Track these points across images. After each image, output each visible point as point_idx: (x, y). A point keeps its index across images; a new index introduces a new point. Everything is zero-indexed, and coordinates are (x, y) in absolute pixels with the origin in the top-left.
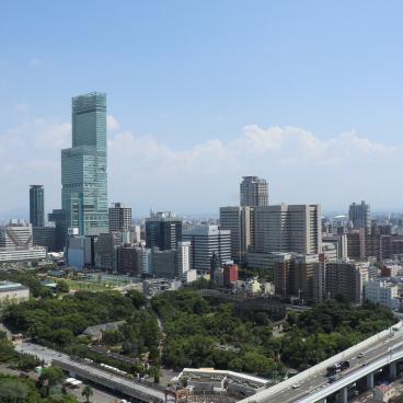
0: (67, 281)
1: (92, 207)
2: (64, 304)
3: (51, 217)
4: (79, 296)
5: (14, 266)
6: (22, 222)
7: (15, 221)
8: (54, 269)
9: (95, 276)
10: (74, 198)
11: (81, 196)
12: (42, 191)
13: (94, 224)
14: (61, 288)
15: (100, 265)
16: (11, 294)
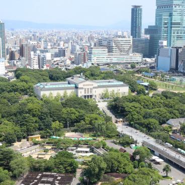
0: (156, 81)
1: (179, 24)
2: (153, 100)
3: (147, 31)
4: (165, 95)
5: (119, 67)
6: (125, 34)
7: (120, 33)
8: (147, 72)
9: (178, 79)
10: (165, 17)
11: (171, 15)
12: (141, 10)
13: (179, 37)
14: (152, 87)
15: (182, 71)
16: (116, 90)
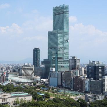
0: (49, 93)
1: (61, 58)
2: (48, 104)
3: (43, 62)
4: (55, 100)
5: (26, 85)
6: (30, 64)
7: (26, 64)
8: (43, 87)
9: (62, 91)
10: (53, 54)
11: (57, 53)
12: (39, 50)
13: (62, 66)
14: (47, 96)
15: (65, 86)
